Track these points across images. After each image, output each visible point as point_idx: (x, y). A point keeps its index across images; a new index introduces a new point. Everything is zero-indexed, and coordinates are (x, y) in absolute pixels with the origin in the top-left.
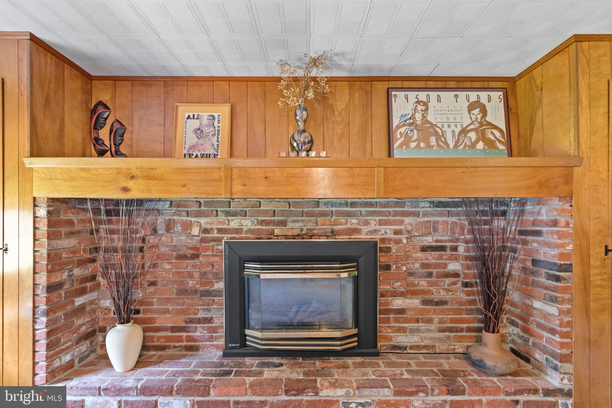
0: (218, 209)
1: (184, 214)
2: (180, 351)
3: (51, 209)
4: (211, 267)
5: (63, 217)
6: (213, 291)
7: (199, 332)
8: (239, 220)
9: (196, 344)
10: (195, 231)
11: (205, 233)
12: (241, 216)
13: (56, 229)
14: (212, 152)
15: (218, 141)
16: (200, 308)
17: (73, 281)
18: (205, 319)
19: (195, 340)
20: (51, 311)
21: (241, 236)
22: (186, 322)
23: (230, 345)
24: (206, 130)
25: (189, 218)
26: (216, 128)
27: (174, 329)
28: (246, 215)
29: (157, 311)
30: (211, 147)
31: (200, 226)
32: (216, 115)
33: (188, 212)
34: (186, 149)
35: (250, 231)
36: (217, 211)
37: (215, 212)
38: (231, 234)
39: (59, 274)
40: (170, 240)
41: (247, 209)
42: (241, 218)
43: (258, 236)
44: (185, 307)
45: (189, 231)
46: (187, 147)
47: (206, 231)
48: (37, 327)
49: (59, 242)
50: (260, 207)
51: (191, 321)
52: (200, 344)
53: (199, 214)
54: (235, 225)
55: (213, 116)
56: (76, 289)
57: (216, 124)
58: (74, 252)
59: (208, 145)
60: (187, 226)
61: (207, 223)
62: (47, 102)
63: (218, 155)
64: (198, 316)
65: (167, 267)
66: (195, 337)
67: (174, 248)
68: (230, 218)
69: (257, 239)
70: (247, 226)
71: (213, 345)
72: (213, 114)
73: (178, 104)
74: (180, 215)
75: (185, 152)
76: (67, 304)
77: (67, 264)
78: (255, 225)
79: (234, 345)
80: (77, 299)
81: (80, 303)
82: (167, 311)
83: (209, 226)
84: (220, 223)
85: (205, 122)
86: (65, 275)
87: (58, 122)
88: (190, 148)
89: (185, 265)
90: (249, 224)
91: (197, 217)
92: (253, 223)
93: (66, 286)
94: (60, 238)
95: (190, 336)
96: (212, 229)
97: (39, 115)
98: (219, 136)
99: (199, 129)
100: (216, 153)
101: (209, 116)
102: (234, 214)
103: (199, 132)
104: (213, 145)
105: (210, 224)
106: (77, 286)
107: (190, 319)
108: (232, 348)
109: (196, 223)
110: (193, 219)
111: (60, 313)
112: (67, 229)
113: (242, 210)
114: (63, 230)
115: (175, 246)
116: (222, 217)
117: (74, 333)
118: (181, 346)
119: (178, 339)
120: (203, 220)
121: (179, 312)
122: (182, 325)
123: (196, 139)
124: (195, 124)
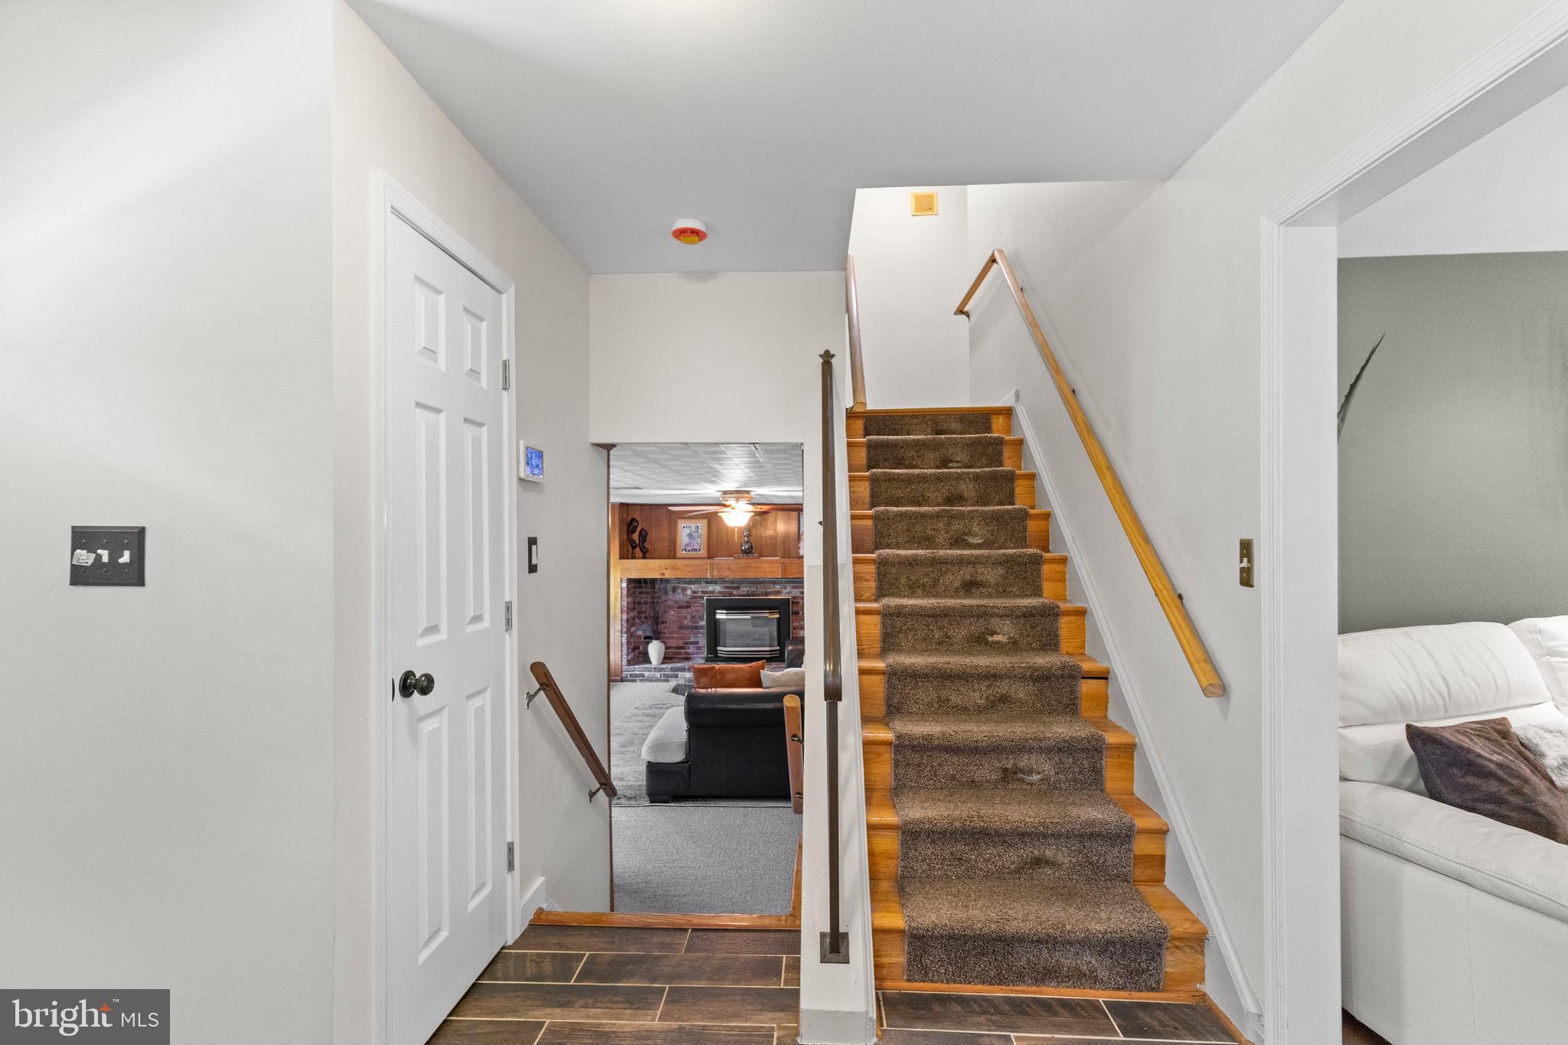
0: (701, 580)
1: (682, 584)
4: (697, 613)
6: (698, 626)
7: (693, 649)
8: (713, 586)
10: (689, 592)
11: (694, 594)
12: (714, 584)
15: (701, 541)
16: (693, 635)
18: (696, 642)
19: (691, 653)
21: (714, 594)
22: (684, 643)
23: (709, 655)
24: (694, 534)
25: (685, 586)
26: (700, 533)
27: (677, 648)
28: (717, 584)
31: (692, 590)
33: (685, 583)
35: (720, 592)
38: (709, 593)
40: (674, 597)
41: (717, 580)
43: (724, 594)
44: (683, 635)
45: (685, 592)
47: (695, 592)
50: (725, 577)
51: (687, 643)
52: (694, 654)
53: (691, 584)
54: (712, 589)
55: (698, 526)
57: (699, 531)
59: (695, 543)
60: (684, 589)
61: (695, 588)
64: (692, 640)
65: (673, 612)
66: (691, 651)
67: (676, 602)
68: (709, 585)
70: (717, 589)
71: (699, 655)
74: (680, 585)
75: (682, 547)
78: (723, 589)
79: (711, 655)
82: (676, 637)
83: (696, 590)
84: (703, 588)
85: (693, 529)
88: (685, 545)
89: (683, 612)
90: (719, 588)
92: (721, 588)
95: (686, 651)
96: (698, 591)
98: (701, 538)
100: (700, 548)
101: (695, 526)
102: (711, 583)
104: (698, 543)
105: (697, 588)
108: (709, 657)
109: (690, 588)
110: (688, 586)
113: (714, 580)
116: (704, 585)
118: (684, 655)
119: (681, 653)
120: (693, 587)
121: (680, 638)
122: (682, 645)
123: (688, 540)
124: (688, 531)
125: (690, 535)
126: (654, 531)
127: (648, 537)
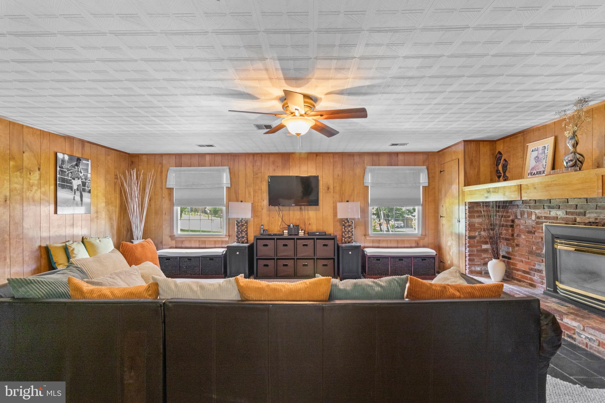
0: (545, 204)
1: (528, 207)
2: (527, 285)
3: (470, 206)
4: (541, 240)
5: (476, 209)
6: (542, 254)
7: (536, 278)
8: (555, 211)
9: (535, 283)
10: (533, 217)
11: (538, 219)
12: (557, 209)
13: (472, 214)
14: (542, 169)
15: (546, 162)
16: (536, 263)
17: (481, 237)
18: (538, 270)
19: (534, 281)
20: (470, 246)
21: (557, 221)
22: (529, 269)
23: (548, 288)
24: (540, 156)
25: (531, 210)
26: (546, 154)
27: (524, 272)
28: (559, 208)
29: (518, 260)
30: (542, 167)
31: (536, 215)
32: (546, 146)
33: (530, 206)
34: (530, 170)
35: (562, 219)
36: (544, 205)
37: (542, 206)
38: (552, 220)
39: (474, 233)
40: (524, 222)
41: (560, 204)
42: (556, 210)
43: (567, 222)
44: (529, 260)
45: (530, 217)
46: (530, 168)
47: (538, 218)
48: (466, 252)
49: (474, 219)
50: (568, 202)
51: (532, 269)
52: (537, 284)
53: (535, 208)
54: (553, 214)
55: (545, 147)
56: (482, 241)
57: (546, 152)
58: (481, 225)
59: (541, 166)
60: (529, 214)
61: (539, 213)
62: (471, 162)
63: (545, 171)
64: (535, 267)
65: (524, 237)
66: (533, 279)
67: (527, 227)
68: (551, 210)
69: (566, 224)
70: (560, 215)
71: (542, 287)
72: (544, 145)
73: (528, 144)
74: (526, 208)
75: (529, 172)
76: (478, 246)
77: (478, 229)
78: (565, 215)
79: (550, 289)
80: (483, 245)
81: (485, 248)
82: (522, 261)
83: (540, 215)
84: (545, 212)
85: (540, 151)
86: (477, 234)
87: (477, 169)
88: (531, 169)
89: (531, 237)
90: (561, 214)
91: (534, 209)
92: (563, 213)
93: (478, 238)
94: (474, 218)
95: (531, 278)
96: (542, 216)
97: (468, 170)
98: (547, 159)
99: (537, 157)
100: (544, 170)
101: (543, 147)
102: (553, 208)
103: (537, 158)
104: (543, 165)
105: (540, 213)
106: (482, 239)
107: (531, 268)
108: (549, 290)
109: (534, 213)
110: (533, 210)
111: (475, 249)
112: (478, 214)
113: (557, 205)
114: (476, 215)
115: (527, 226)
116: (547, 210)
117: (482, 260)
118: (527, 282)
119: (526, 278)
120: (537, 211)
121: (527, 263)
122: (528, 270)
123: (535, 163)
124: (535, 154)
125: (537, 159)
126: (512, 160)
127: (508, 166)
